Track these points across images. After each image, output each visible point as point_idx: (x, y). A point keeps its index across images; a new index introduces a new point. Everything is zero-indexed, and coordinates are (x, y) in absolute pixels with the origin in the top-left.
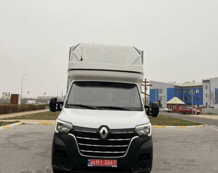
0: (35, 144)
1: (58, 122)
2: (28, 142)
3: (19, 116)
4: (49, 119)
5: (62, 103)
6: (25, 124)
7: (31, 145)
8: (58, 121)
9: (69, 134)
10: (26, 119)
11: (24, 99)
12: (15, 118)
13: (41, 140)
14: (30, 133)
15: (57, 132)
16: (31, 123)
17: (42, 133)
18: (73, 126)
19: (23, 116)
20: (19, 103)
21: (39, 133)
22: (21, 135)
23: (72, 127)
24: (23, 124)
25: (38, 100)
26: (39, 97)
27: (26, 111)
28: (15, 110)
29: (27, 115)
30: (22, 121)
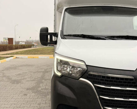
0: (26, 77)
1: (57, 59)
2: (20, 74)
3: (14, 53)
4: (35, 54)
5: (56, 35)
6: (18, 58)
7: (23, 78)
8: (57, 57)
9: (81, 79)
10: (18, 54)
11: (17, 42)
12: (11, 54)
13: (31, 72)
14: (22, 66)
15: (59, 74)
16: (23, 57)
17: (32, 66)
18: (87, 66)
19: (17, 52)
20: (14, 44)
21: (29, 66)
22: (15, 68)
23: (85, 67)
24: (16, 58)
25: (26, 42)
26: (26, 40)
27: (19, 49)
28: (11, 48)
29: (19, 52)
30: (15, 56)
